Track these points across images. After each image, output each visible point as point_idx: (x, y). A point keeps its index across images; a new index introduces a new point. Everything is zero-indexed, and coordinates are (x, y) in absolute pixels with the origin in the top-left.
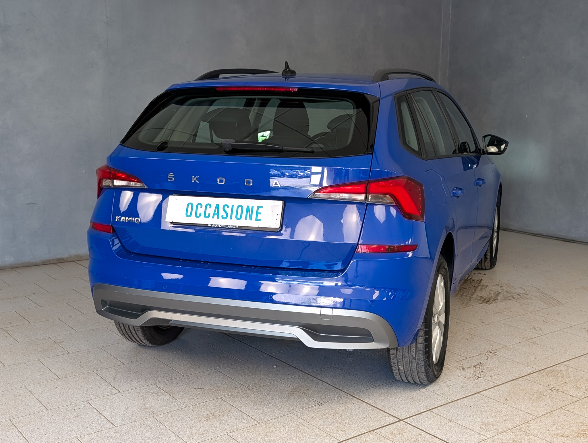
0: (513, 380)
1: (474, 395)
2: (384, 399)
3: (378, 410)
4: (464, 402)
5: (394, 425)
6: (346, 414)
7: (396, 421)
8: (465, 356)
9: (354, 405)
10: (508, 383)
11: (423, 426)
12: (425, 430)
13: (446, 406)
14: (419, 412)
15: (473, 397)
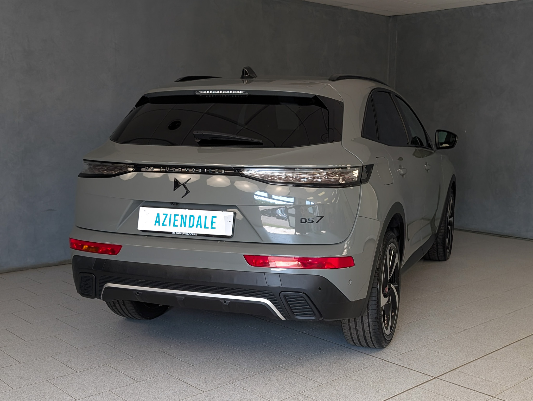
0: (509, 345)
2: (414, 363)
3: (414, 371)
4: (479, 362)
5: (432, 382)
6: (390, 375)
7: (432, 378)
8: (463, 328)
9: (392, 368)
10: (506, 347)
11: (455, 381)
12: (458, 384)
13: (466, 366)
14: (446, 371)
15: (484, 358)
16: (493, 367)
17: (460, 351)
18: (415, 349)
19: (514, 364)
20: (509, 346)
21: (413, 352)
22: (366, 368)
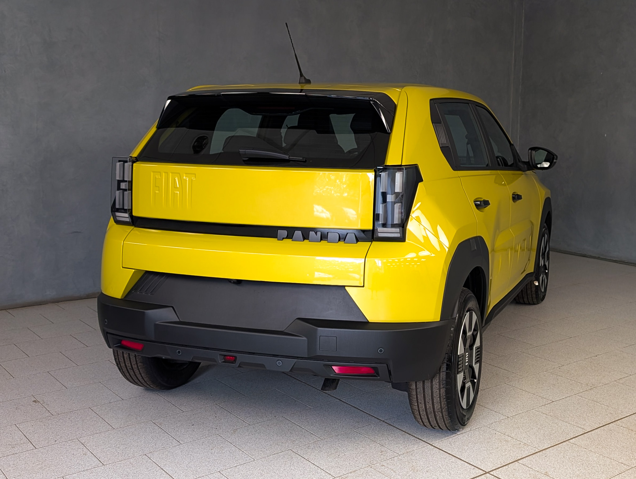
0: (604, 426)
1: (562, 444)
2: (467, 449)
3: (462, 462)
4: (552, 452)
6: (428, 467)
7: (481, 474)
8: (551, 399)
9: (435, 456)
10: (598, 429)
13: (534, 456)
14: (506, 463)
15: (562, 445)
16: (569, 459)
17: (534, 434)
18: (476, 429)
19: (600, 455)
20: (602, 428)
21: (473, 432)
22: (401, 456)
